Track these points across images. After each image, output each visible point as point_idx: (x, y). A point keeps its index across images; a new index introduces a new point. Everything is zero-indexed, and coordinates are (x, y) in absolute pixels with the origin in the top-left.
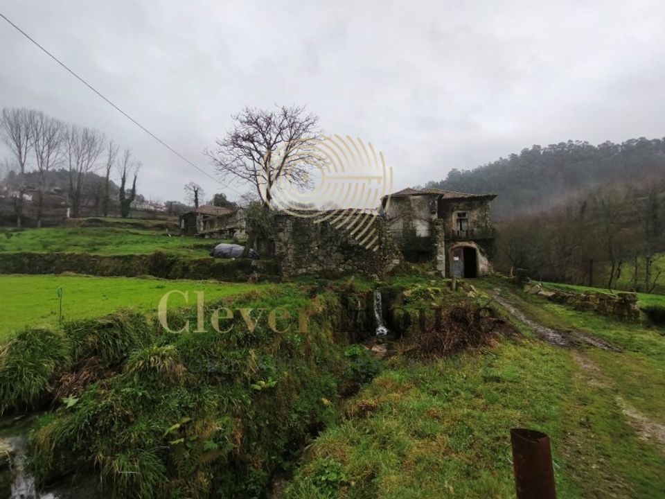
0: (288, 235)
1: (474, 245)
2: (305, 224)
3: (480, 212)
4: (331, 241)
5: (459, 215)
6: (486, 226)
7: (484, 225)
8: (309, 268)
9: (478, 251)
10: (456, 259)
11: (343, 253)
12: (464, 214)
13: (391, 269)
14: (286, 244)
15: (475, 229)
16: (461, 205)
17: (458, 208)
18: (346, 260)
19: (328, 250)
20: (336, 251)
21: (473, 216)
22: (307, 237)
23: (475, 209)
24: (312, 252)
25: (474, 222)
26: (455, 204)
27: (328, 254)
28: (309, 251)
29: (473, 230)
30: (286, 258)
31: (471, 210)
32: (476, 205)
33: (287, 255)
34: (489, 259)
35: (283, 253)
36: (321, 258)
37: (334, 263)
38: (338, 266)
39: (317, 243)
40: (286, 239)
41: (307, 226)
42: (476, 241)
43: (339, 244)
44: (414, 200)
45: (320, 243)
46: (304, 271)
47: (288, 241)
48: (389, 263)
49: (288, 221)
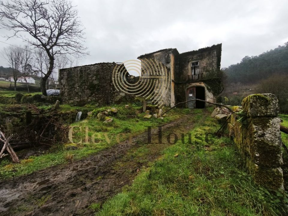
0: (65, 80)
1: (203, 85)
2: (73, 73)
3: (208, 60)
4: (84, 83)
5: (193, 64)
6: (213, 70)
7: (211, 69)
8: (74, 100)
9: (206, 89)
10: (191, 95)
11: (90, 90)
12: (197, 63)
13: (118, 99)
14: (64, 86)
15: (204, 73)
16: (195, 57)
17: (192, 59)
18: (92, 94)
19: (83, 88)
20: (87, 89)
21: (203, 63)
22: (73, 81)
23: (205, 58)
24: (76, 90)
25: (204, 68)
26: (190, 57)
27: (83, 91)
28: (74, 90)
29: (202, 73)
30: (65, 94)
31: (201, 59)
32: (206, 54)
33: (65, 92)
34: (214, 94)
35: (63, 91)
36: (80, 94)
37: (86, 96)
38: (88, 98)
39: (78, 84)
40: (64, 83)
41: (73, 74)
42: (204, 82)
43: (89, 84)
44: (156, 56)
45: (79, 84)
46: (72, 101)
47: (65, 84)
48: (117, 95)
49: (65, 73)
